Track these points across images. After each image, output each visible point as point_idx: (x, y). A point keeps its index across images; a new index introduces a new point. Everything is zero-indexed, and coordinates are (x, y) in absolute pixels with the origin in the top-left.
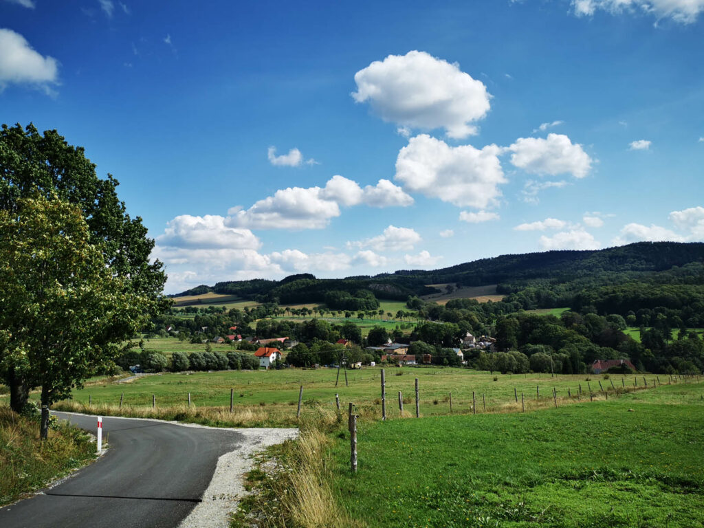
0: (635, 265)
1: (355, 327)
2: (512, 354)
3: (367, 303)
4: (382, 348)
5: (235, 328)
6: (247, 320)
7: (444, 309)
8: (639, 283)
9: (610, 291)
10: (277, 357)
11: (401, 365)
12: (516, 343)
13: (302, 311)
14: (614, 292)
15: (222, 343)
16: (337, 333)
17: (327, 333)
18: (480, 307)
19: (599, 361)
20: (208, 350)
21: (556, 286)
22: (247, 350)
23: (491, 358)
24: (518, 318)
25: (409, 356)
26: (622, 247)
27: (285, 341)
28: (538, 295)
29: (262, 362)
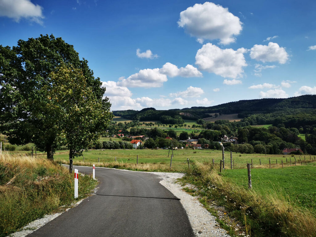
0: (304, 105)
1: (174, 131)
2: (246, 145)
3: (179, 121)
4: (186, 141)
5: (121, 131)
6: (126, 128)
7: (214, 125)
8: (305, 114)
9: (292, 117)
10: (140, 144)
11: (195, 149)
12: (247, 140)
13: (150, 124)
14: (293, 118)
15: (116, 137)
16: (166, 134)
17: (161, 134)
18: (230, 124)
19: (286, 149)
20: (111, 140)
21: (266, 115)
22: (126, 140)
23: (236, 146)
24: (248, 129)
25: (198, 145)
26: (297, 97)
27: (143, 137)
28: (257, 118)
29: (134, 146)
